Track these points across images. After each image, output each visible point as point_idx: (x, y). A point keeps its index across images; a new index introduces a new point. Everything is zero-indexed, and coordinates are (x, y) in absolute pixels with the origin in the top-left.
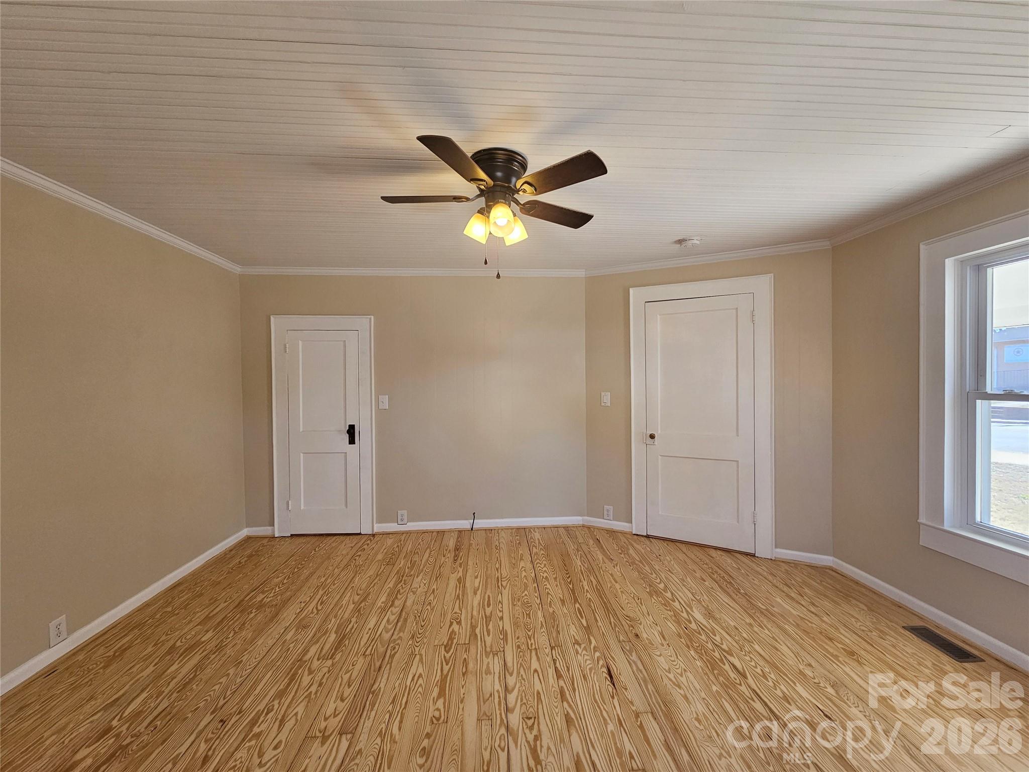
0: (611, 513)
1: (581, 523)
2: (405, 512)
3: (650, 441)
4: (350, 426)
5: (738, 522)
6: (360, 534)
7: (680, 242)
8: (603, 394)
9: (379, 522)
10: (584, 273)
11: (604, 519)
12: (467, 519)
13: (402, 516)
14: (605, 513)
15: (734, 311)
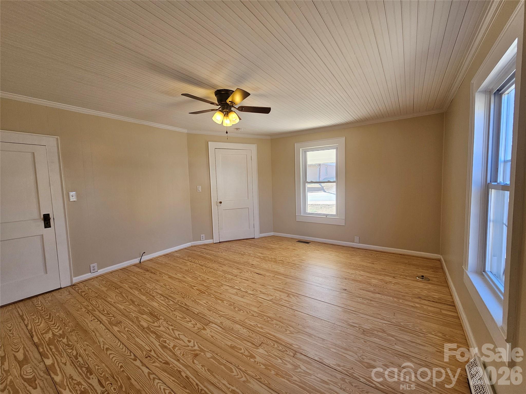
0: (204, 237)
1: (190, 245)
2: (95, 264)
3: (220, 204)
4: (44, 215)
5: (249, 228)
6: (61, 288)
7: (237, 129)
8: (198, 187)
9: (75, 276)
10: (186, 131)
11: (201, 240)
12: (136, 258)
13: (94, 267)
14: (201, 238)
15: (246, 156)
